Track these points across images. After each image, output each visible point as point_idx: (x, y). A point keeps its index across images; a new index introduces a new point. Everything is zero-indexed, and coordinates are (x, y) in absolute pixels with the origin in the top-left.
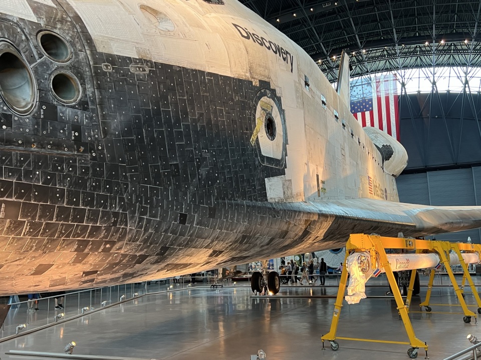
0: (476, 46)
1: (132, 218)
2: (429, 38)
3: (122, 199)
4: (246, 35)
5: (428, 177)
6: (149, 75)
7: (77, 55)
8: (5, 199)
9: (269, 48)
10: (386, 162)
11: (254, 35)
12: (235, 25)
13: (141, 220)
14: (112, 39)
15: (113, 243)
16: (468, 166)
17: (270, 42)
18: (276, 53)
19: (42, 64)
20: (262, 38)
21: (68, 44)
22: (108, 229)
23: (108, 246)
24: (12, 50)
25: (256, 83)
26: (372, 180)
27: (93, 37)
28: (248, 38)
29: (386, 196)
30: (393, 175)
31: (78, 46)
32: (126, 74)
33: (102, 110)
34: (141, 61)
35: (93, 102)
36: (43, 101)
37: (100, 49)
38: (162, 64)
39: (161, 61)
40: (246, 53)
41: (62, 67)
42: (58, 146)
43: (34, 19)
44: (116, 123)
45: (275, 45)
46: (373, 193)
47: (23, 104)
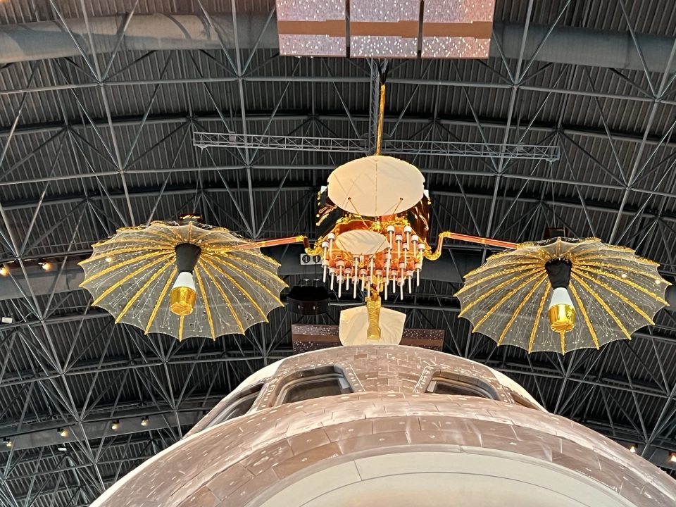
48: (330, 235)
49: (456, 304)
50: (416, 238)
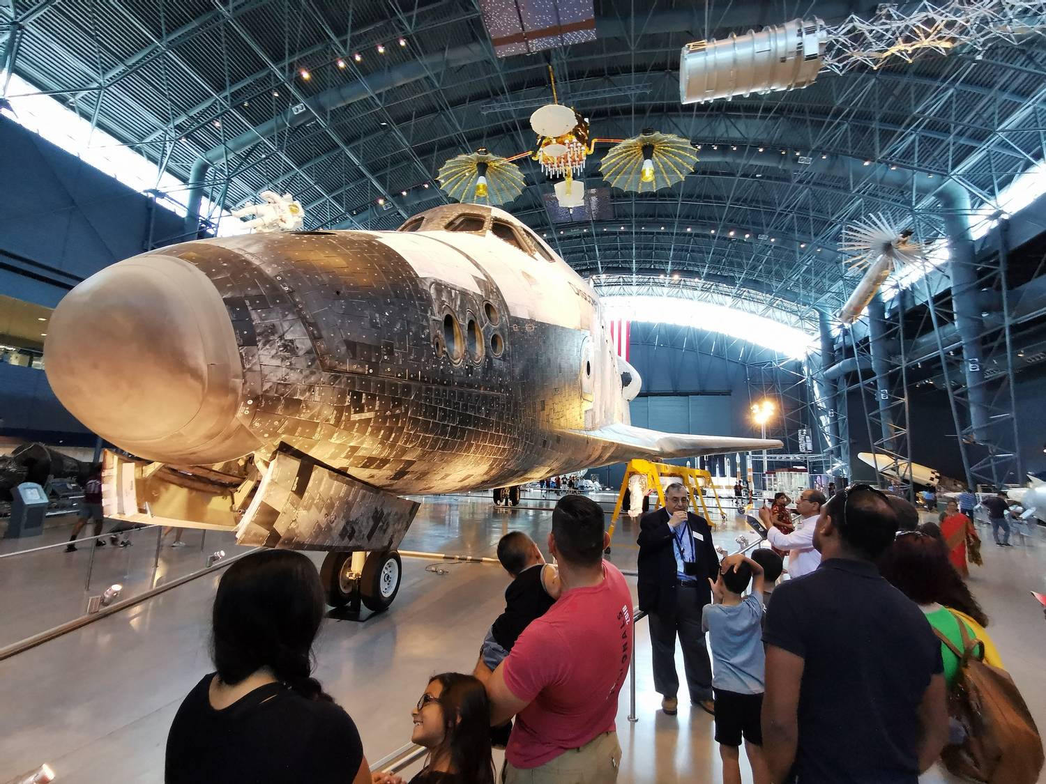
0: (705, 284)
1: (522, 442)
2: (663, 271)
3: (518, 428)
4: (577, 292)
6: (534, 331)
7: (502, 319)
8: (468, 427)
10: (625, 388)
12: (569, 283)
14: (516, 305)
16: (686, 394)
19: (488, 327)
21: (496, 310)
22: (509, 450)
24: (474, 318)
27: (508, 304)
30: (628, 399)
31: (503, 313)
32: (524, 333)
33: (512, 361)
34: (532, 321)
35: (508, 354)
36: (487, 356)
37: (512, 314)
38: (540, 323)
39: (539, 321)
40: (579, 309)
41: (495, 330)
42: (492, 389)
43: (478, 291)
47: (476, 357)
48: (541, 149)
49: (600, 175)
50: (579, 144)
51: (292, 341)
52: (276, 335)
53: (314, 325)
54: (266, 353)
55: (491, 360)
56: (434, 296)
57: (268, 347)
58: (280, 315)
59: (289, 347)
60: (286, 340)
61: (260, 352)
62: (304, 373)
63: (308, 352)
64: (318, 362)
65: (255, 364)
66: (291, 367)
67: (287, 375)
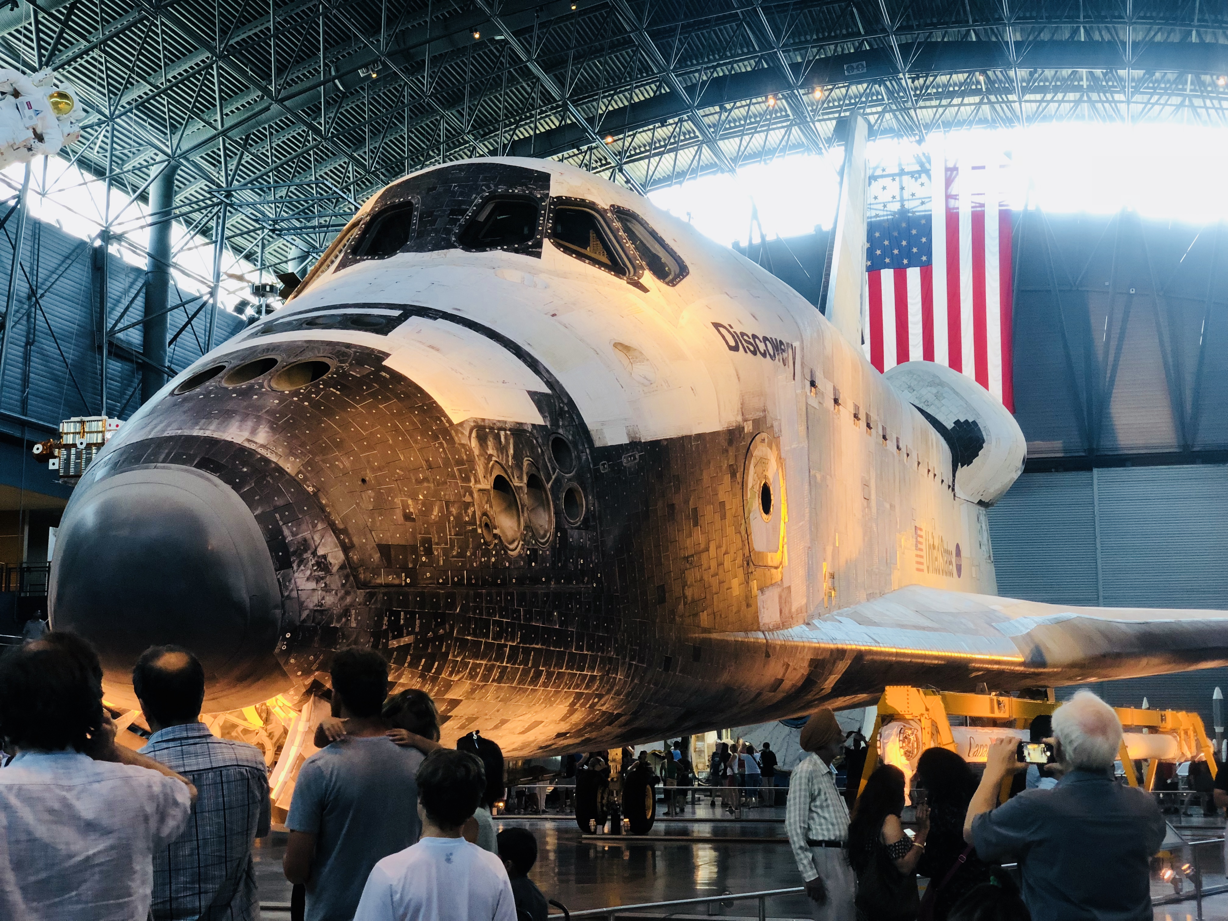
1: (624, 663)
3: (616, 641)
4: (732, 343)
5: (1096, 487)
6: (639, 463)
7: (580, 458)
8: (534, 646)
9: (764, 355)
10: (962, 471)
11: (743, 334)
12: (717, 326)
13: (630, 665)
14: (605, 423)
15: (600, 696)
17: (765, 339)
18: (773, 357)
19: (558, 480)
20: (754, 337)
21: (571, 446)
22: (601, 679)
23: (596, 700)
24: (534, 471)
25: (748, 428)
26: (923, 533)
27: (590, 427)
28: (735, 349)
29: (959, 568)
30: (981, 503)
31: (581, 448)
32: (620, 471)
33: (601, 526)
35: (594, 516)
36: (558, 528)
37: (598, 443)
38: (652, 443)
39: (649, 439)
40: (737, 380)
41: (570, 480)
42: (569, 580)
44: (610, 541)
45: (771, 342)
46: (925, 567)
47: (542, 532)
51: (325, 557)
52: (309, 552)
53: (345, 531)
54: (301, 575)
55: (564, 532)
56: (476, 452)
57: (302, 567)
58: (310, 526)
59: (323, 564)
60: (319, 557)
61: (296, 575)
62: (339, 595)
63: (342, 567)
64: (352, 578)
65: (292, 590)
66: (327, 589)
67: (323, 598)
